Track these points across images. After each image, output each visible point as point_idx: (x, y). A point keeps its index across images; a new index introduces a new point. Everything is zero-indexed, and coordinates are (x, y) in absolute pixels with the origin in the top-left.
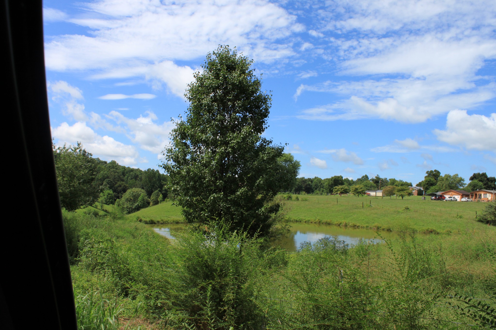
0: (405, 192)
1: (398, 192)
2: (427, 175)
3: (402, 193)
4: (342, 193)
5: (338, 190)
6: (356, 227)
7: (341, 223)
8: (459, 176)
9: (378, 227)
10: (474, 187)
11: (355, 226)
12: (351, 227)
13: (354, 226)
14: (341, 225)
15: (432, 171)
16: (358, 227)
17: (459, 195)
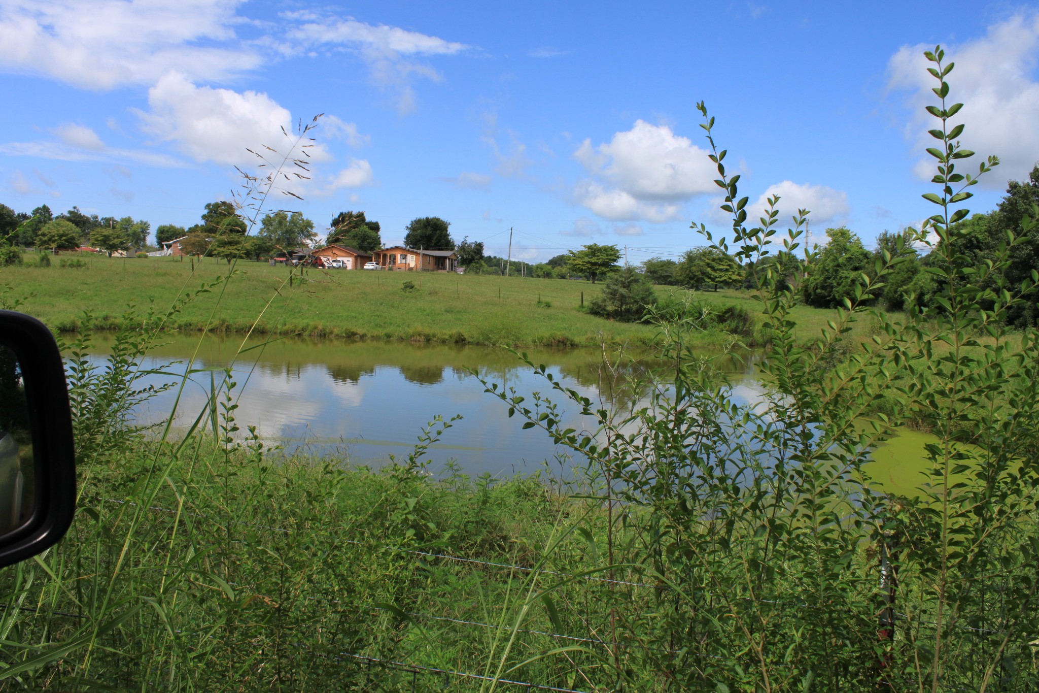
0: (239, 246)
1: (219, 246)
2: (206, 212)
3: (232, 250)
4: (61, 247)
5: (50, 240)
6: (357, 338)
7: (304, 329)
8: (305, 217)
9: (428, 335)
10: (364, 240)
11: (354, 334)
12: (338, 337)
13: (351, 336)
14: (307, 333)
15: (217, 206)
16: (363, 337)
17: (351, 255)
